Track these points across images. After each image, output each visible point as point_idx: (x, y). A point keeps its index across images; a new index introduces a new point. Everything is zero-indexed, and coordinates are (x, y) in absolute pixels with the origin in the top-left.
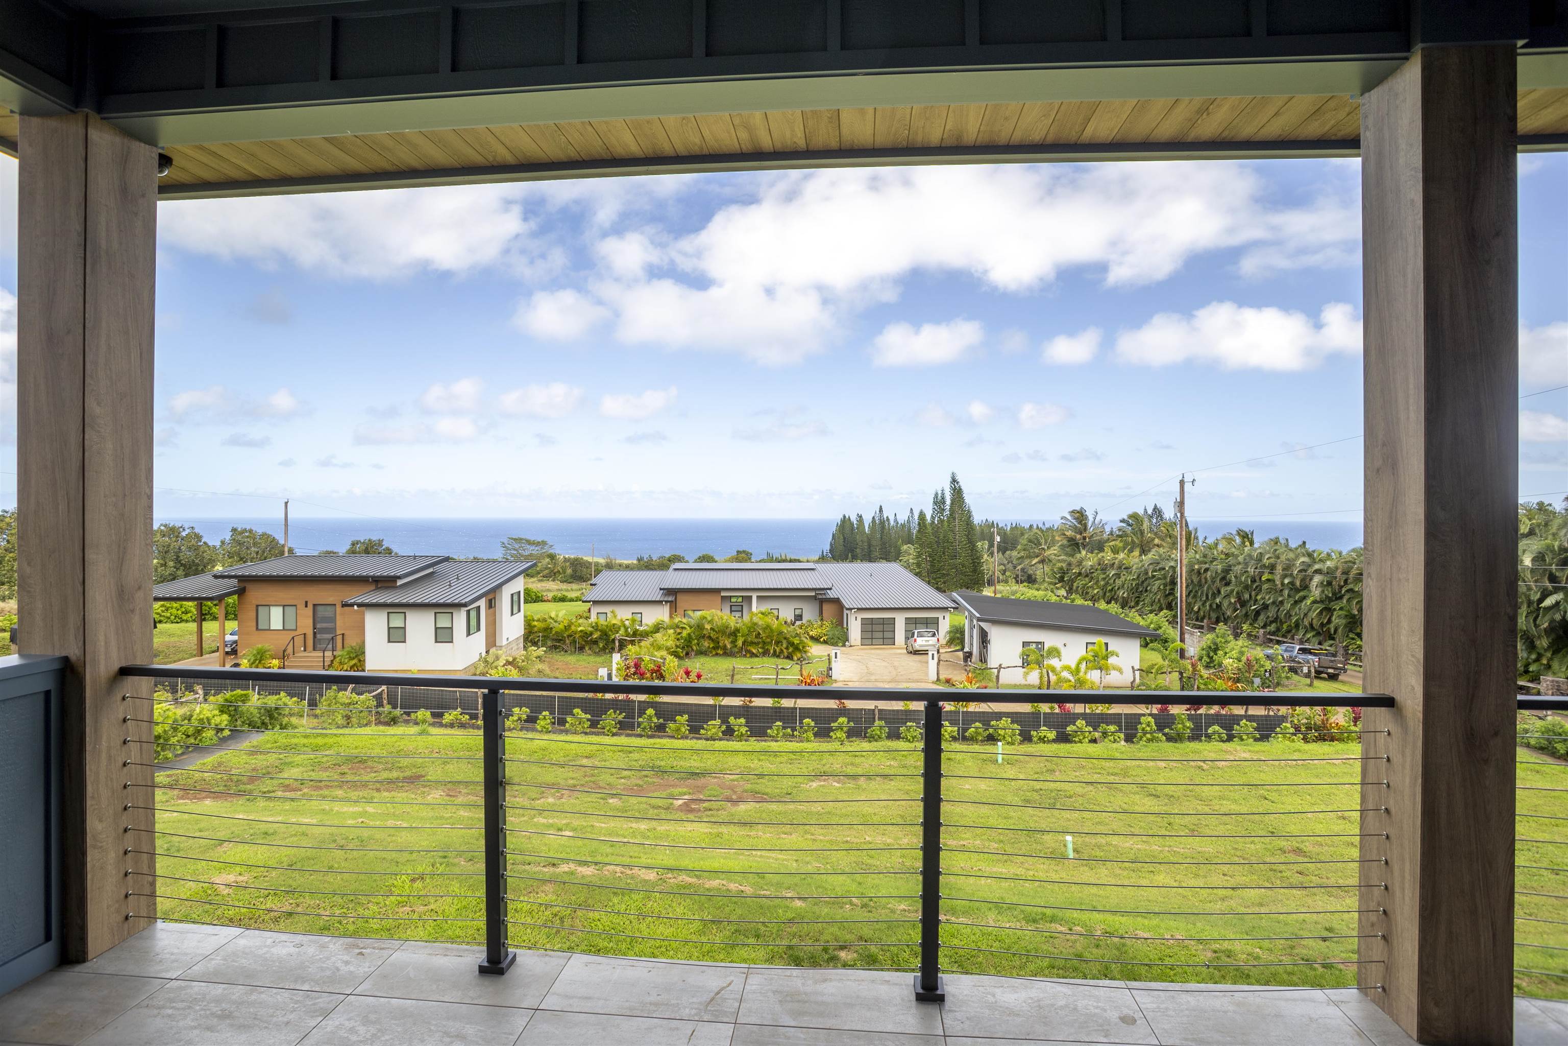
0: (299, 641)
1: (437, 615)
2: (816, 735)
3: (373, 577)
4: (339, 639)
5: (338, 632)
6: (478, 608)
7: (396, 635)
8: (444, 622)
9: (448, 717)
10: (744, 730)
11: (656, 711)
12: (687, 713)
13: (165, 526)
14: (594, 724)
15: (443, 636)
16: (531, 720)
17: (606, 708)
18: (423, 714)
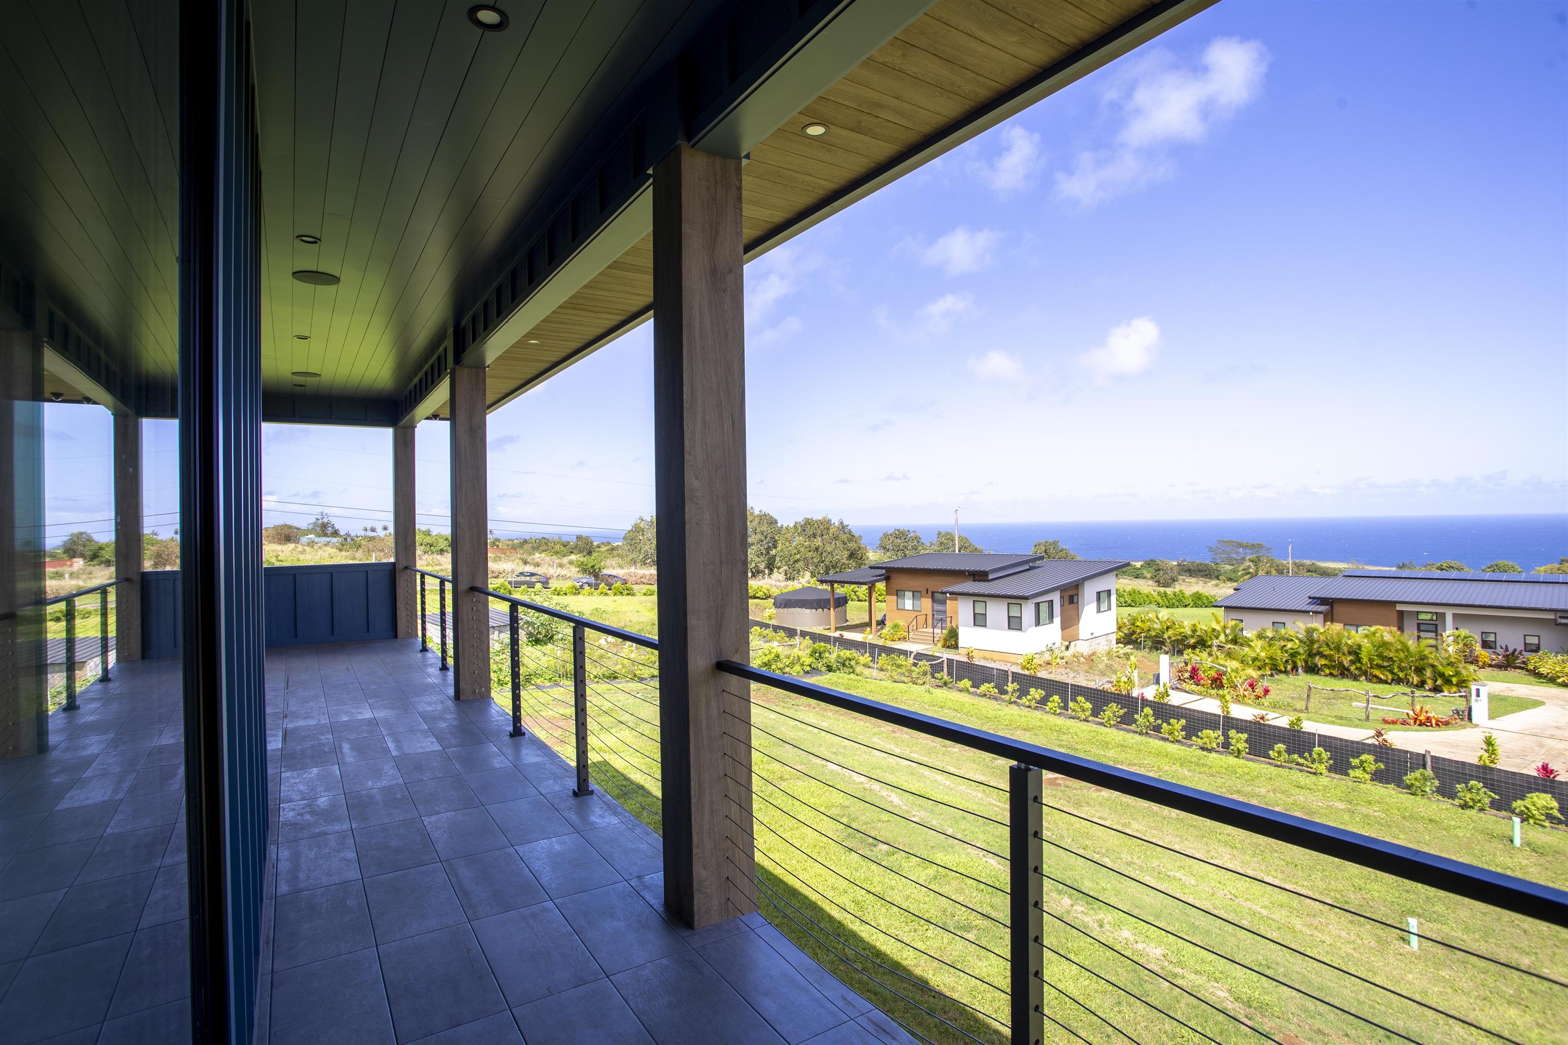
0: (921, 619)
1: (1010, 605)
2: (1330, 769)
3: (968, 571)
4: (949, 619)
5: (948, 615)
6: (1051, 603)
7: (979, 620)
8: (1015, 612)
9: (984, 688)
10: (1242, 746)
11: (1154, 710)
12: (1185, 718)
13: (898, 531)
14: (1095, 713)
15: (1014, 624)
16: (1043, 701)
17: (1108, 700)
18: (966, 683)
